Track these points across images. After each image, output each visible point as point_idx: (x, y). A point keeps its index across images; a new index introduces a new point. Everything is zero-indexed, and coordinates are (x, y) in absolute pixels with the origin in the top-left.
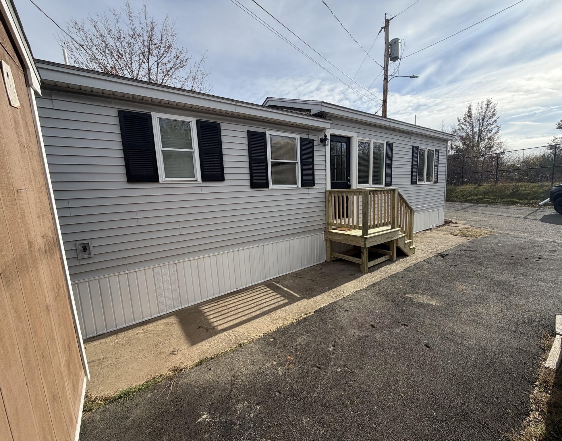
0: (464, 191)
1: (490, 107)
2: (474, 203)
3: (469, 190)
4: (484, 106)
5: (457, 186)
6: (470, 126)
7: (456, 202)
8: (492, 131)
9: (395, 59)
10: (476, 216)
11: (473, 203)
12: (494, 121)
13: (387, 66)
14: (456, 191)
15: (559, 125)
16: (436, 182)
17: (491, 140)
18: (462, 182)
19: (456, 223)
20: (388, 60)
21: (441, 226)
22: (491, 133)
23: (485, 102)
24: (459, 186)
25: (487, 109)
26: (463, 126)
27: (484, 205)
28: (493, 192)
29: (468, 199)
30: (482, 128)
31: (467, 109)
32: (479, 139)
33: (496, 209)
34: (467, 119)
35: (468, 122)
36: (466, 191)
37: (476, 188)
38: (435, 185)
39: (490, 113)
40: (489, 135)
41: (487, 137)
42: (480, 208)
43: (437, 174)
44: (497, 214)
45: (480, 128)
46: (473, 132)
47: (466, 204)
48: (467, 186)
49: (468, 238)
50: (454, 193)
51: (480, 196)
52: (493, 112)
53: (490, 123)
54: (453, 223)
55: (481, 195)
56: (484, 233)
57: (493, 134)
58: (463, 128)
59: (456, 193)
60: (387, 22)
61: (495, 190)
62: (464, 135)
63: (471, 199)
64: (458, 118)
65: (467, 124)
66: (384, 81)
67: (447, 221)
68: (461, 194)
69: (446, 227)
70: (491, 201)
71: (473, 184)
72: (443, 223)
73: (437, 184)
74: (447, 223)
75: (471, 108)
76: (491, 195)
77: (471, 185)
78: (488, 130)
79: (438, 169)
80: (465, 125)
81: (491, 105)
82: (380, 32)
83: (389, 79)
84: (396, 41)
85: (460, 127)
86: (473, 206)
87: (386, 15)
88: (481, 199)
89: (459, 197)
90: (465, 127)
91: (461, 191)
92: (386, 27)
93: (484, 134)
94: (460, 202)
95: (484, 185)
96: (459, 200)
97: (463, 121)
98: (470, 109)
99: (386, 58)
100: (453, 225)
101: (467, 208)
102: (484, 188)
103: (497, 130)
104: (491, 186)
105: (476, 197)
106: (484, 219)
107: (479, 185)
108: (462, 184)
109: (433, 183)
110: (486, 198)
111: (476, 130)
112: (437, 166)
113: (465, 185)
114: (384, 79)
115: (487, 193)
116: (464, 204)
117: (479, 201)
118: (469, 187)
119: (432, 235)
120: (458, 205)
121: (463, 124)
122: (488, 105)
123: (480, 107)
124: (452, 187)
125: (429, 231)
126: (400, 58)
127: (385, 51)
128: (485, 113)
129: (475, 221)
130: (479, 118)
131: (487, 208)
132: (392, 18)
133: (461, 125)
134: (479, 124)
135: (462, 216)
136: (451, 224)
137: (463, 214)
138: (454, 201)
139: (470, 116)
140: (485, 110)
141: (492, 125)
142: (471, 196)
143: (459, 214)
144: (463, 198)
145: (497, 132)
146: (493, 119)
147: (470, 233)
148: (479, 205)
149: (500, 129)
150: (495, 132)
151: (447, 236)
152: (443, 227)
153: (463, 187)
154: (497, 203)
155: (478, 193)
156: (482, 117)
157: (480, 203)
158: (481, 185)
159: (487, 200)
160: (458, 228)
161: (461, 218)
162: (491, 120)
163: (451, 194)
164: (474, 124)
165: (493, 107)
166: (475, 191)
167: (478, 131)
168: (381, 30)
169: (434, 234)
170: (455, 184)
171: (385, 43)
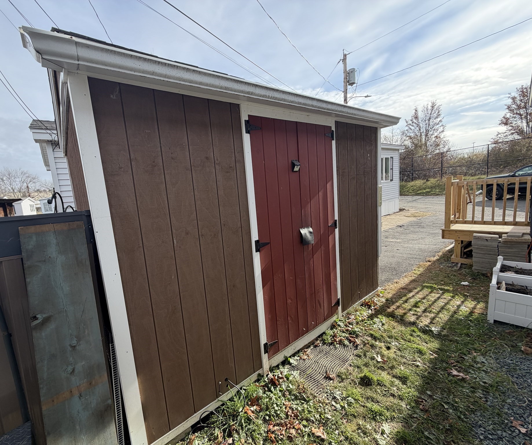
0: (415, 186)
1: (435, 108)
2: (424, 196)
3: (418, 185)
4: (430, 108)
5: (408, 182)
6: (418, 126)
7: (408, 195)
8: (438, 130)
9: (352, 84)
10: (424, 205)
11: (422, 196)
12: (440, 121)
13: (346, 90)
14: (407, 187)
15: (501, 121)
16: (392, 180)
17: (437, 139)
18: (412, 179)
19: (408, 210)
20: (346, 85)
21: (397, 212)
22: (438, 132)
23: (430, 104)
24: (409, 181)
25: (432, 111)
26: (411, 127)
27: (432, 197)
28: (439, 186)
29: (418, 192)
30: (428, 128)
31: (414, 111)
32: (426, 138)
33: (441, 199)
34: (414, 121)
35: (415, 123)
36: (416, 186)
37: (425, 183)
38: (391, 182)
39: (435, 114)
40: (436, 134)
41: (434, 136)
42: (428, 199)
43: (393, 175)
44: (441, 202)
45: (427, 128)
46: (420, 133)
47: (416, 197)
48: (417, 182)
49: (417, 218)
50: (406, 188)
51: (428, 190)
52: (438, 112)
53: (436, 123)
54: (406, 210)
55: (429, 188)
56: (429, 214)
57: (439, 133)
58: (410, 129)
59: (407, 188)
60: (345, 56)
61: (441, 184)
62: (412, 135)
63: (421, 193)
64: (405, 120)
65: (414, 124)
66: (344, 102)
67: (401, 209)
68: (411, 189)
69: (401, 213)
70: (437, 193)
71: (422, 179)
72: (398, 210)
73: (393, 182)
74: (401, 210)
75: (418, 110)
76: (437, 188)
77: (420, 180)
78: (434, 130)
79: (393, 171)
80: (413, 126)
81: (436, 106)
82: (339, 63)
83: (348, 100)
84: (353, 71)
85: (408, 128)
86: (422, 198)
87: (343, 50)
88: (429, 192)
89: (410, 191)
90: (412, 128)
91: (412, 186)
92: (344, 60)
93: (431, 133)
94: (411, 195)
95: (432, 180)
96: (410, 194)
97: (411, 122)
98: (416, 111)
99: (345, 85)
100: (406, 211)
101: (417, 200)
102: (431, 183)
103: (442, 129)
104: (438, 180)
105: (424, 191)
106: (430, 207)
107: (427, 180)
108: (412, 180)
109: (389, 181)
110: (433, 191)
111: (423, 130)
112: (392, 169)
113: (415, 181)
114: (344, 100)
115: (434, 187)
116: (415, 197)
117: (427, 194)
118: (419, 183)
119: (391, 217)
120: (409, 198)
121: (410, 125)
122: (433, 107)
123: (425, 109)
124: (404, 183)
125: (389, 216)
126: (356, 83)
127: (344, 79)
128: (431, 114)
129: (423, 208)
130: (426, 119)
131: (434, 199)
132: (349, 54)
133: (409, 126)
134: (426, 124)
135: (413, 205)
136: (404, 211)
137: (414, 204)
138: (406, 195)
139: (416, 118)
140: (430, 111)
141: (437, 124)
142: (421, 190)
143: (410, 204)
144: (414, 192)
145: (443, 131)
146: (439, 119)
147: (418, 215)
148: (427, 197)
149: (445, 128)
150: (441, 131)
151: (402, 218)
152: (399, 213)
153: (413, 183)
154: (442, 194)
155: (426, 187)
156: (428, 118)
157: (428, 195)
158: (429, 181)
159: (434, 192)
160: (409, 213)
161: (412, 207)
162: (436, 120)
163: (403, 189)
164: (421, 125)
165: (438, 109)
166: (424, 186)
167: (425, 131)
168: (340, 62)
169: (393, 217)
170: (406, 181)
171: (344, 72)
